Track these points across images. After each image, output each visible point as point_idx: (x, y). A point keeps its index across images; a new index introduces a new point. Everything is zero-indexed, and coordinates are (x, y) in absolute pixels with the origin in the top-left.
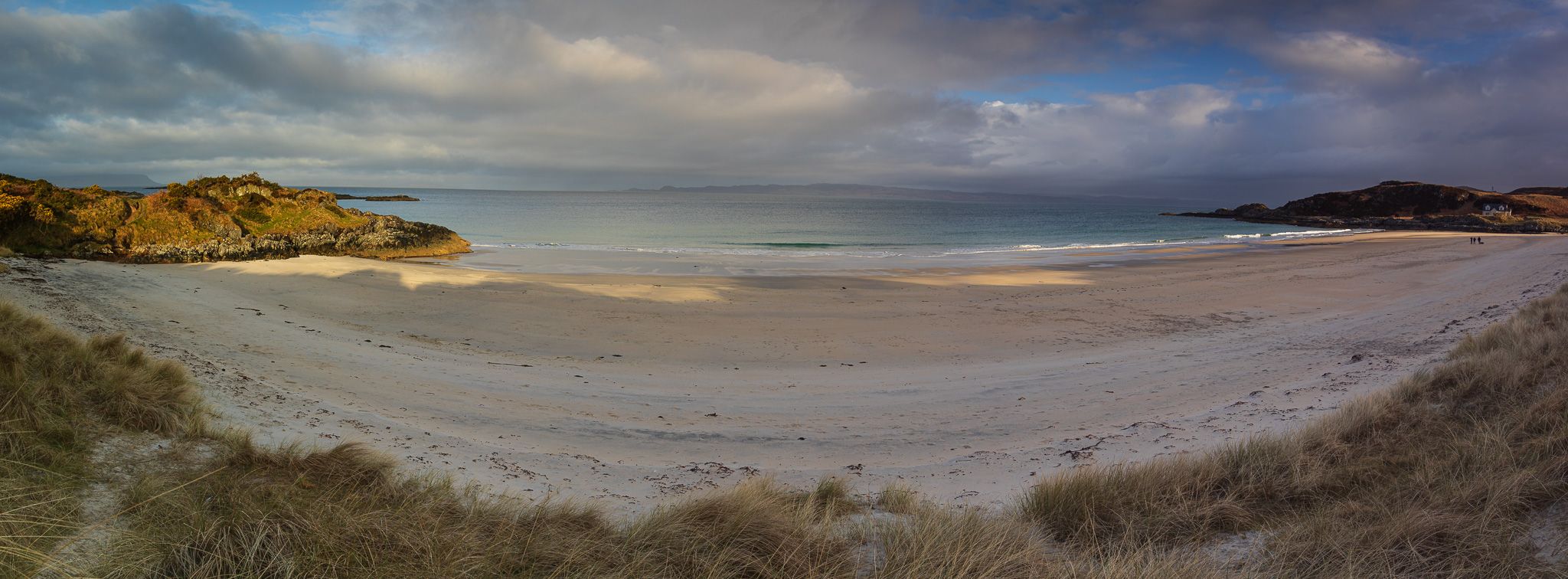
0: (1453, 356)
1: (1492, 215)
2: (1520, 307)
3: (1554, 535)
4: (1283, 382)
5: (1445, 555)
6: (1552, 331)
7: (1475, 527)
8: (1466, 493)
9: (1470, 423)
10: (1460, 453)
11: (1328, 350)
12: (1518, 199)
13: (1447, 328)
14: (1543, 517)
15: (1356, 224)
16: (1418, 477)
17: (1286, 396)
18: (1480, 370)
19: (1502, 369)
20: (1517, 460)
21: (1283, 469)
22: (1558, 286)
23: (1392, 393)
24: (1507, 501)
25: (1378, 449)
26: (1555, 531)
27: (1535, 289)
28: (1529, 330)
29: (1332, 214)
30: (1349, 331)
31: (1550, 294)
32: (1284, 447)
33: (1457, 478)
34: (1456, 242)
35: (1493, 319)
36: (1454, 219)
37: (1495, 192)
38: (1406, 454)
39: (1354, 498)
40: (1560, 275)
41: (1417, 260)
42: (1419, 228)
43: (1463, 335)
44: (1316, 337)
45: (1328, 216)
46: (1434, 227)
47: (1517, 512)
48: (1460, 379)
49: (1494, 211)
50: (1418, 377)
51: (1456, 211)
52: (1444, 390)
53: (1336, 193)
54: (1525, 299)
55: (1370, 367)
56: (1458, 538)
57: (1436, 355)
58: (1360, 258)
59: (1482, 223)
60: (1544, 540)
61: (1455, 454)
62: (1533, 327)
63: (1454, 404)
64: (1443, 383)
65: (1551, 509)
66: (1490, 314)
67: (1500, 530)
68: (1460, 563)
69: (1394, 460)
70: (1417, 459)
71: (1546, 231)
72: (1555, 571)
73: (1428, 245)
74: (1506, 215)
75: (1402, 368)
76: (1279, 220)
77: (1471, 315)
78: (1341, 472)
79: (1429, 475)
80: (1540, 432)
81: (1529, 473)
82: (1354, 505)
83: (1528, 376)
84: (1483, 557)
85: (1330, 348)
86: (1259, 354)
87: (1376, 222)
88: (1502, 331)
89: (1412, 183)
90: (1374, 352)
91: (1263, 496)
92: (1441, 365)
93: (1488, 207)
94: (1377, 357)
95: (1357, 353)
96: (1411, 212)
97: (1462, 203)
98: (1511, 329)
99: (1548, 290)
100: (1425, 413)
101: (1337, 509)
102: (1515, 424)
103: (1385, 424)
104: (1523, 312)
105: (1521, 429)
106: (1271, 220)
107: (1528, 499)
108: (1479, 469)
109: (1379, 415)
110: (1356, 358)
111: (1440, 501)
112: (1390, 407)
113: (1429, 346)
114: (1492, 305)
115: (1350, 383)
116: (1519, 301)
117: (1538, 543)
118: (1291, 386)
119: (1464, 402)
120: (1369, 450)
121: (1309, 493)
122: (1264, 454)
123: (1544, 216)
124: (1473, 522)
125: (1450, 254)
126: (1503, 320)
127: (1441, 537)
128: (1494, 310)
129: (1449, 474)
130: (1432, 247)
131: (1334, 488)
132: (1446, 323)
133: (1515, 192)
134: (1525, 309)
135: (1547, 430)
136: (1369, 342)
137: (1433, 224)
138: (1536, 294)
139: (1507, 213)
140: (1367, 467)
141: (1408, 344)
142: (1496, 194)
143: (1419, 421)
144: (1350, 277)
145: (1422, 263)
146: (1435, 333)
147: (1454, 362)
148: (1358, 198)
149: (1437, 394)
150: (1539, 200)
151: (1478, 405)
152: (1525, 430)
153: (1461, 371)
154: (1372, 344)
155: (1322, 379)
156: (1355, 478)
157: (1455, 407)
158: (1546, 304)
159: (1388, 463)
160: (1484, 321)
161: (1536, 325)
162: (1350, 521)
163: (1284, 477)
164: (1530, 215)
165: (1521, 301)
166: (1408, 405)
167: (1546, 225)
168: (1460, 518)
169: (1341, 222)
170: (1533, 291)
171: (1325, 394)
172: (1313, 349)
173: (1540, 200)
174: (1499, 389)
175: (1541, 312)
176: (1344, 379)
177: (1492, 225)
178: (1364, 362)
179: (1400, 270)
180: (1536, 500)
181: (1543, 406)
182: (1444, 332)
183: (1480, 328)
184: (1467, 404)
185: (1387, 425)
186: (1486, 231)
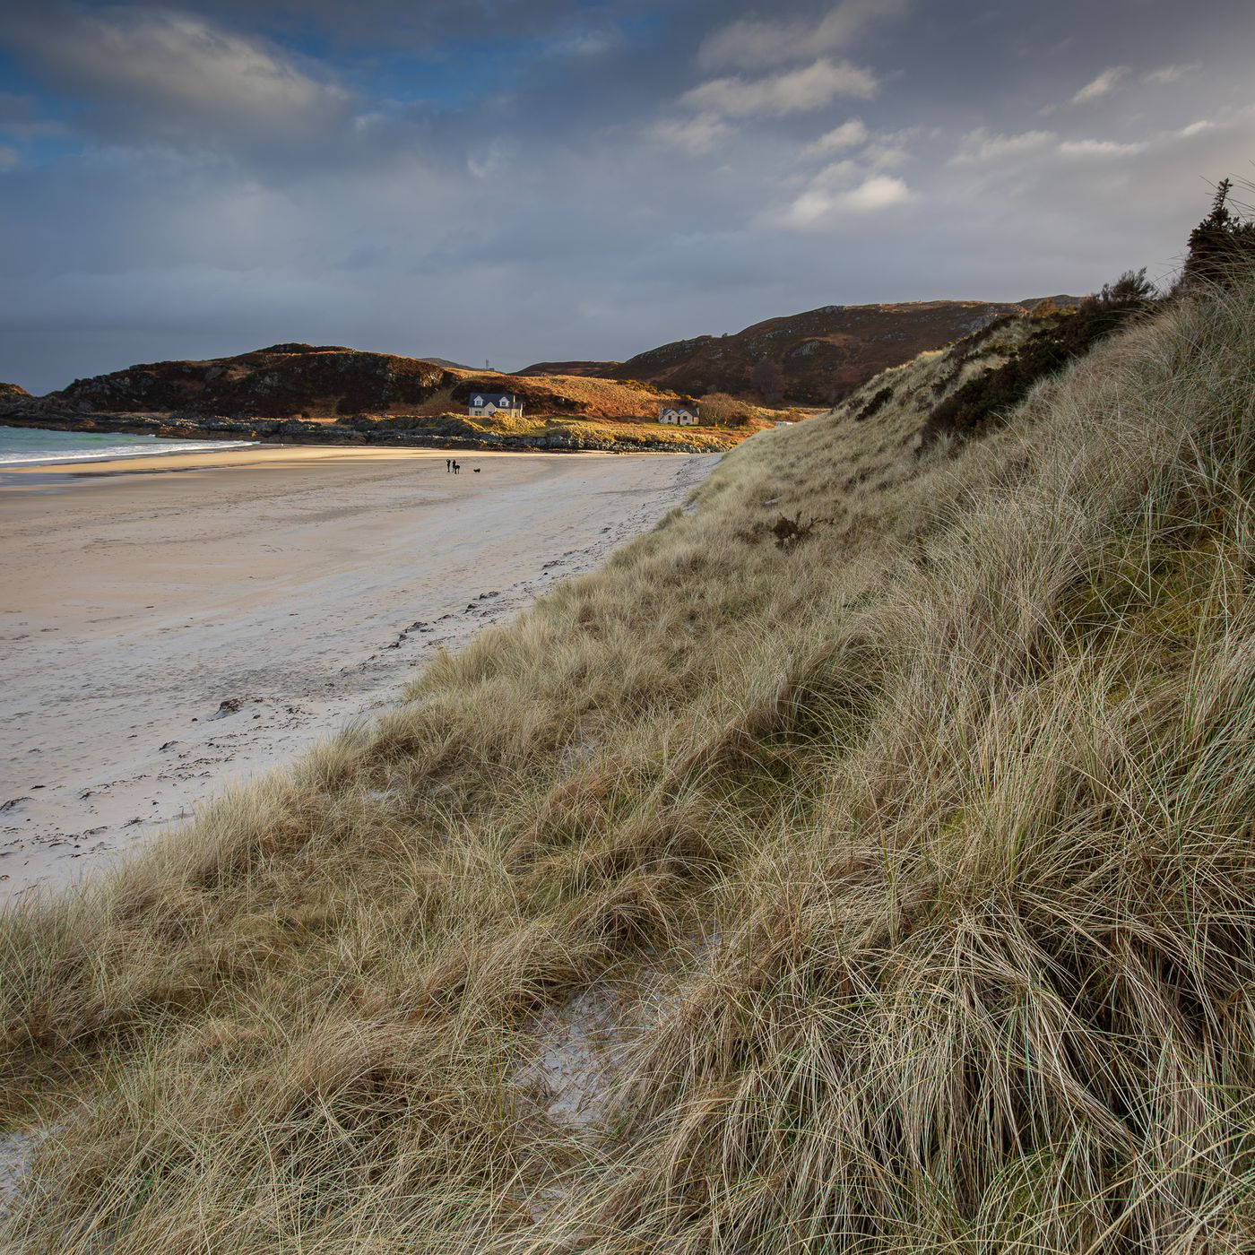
0: (415, 693)
1: (487, 416)
2: (538, 594)
3: (583, 1062)
4: (77, 770)
5: (385, 1119)
6: (594, 641)
7: (442, 1053)
8: (430, 975)
9: (439, 827)
10: (421, 889)
11: (173, 693)
12: (534, 384)
13: (403, 637)
14: (564, 1022)
15: (222, 429)
16: (343, 948)
17: (83, 802)
18: (460, 720)
19: (502, 716)
20: (521, 900)
21: (72, 970)
22: (608, 554)
23: (298, 774)
24: (500, 988)
25: (269, 894)
26: (586, 1054)
27: (566, 559)
28: (553, 639)
29: (171, 408)
30: (216, 650)
31: (592, 570)
32: (73, 919)
33: (414, 944)
34: (420, 468)
35: (488, 619)
36: (416, 423)
37: (492, 370)
38: (323, 902)
39: (219, 1015)
40: (612, 533)
41: (345, 505)
42: (349, 441)
43: (433, 651)
44: (145, 668)
45: (164, 412)
46: (380, 439)
47: (517, 1013)
48: (425, 738)
49: (491, 407)
50: (348, 738)
51: (420, 408)
52: (395, 762)
53: (177, 364)
54: (547, 579)
55: (256, 723)
56: (410, 1078)
57: (381, 693)
58: (235, 501)
59: (469, 432)
60: (565, 1074)
61: (413, 892)
62: (559, 633)
63: (413, 789)
64: (396, 746)
65: (580, 1004)
66: (483, 609)
67: (487, 1056)
68: (412, 1137)
69: (298, 916)
70: (341, 909)
71: (587, 447)
72: (585, 1147)
73: (367, 475)
74: (513, 418)
75: (318, 722)
76: (55, 420)
77: (448, 611)
78: (195, 957)
79: (363, 944)
80: (565, 841)
81: (542, 925)
82: (220, 1027)
83: (549, 729)
84: (454, 1118)
85: (176, 688)
86: (21, 715)
87: (264, 427)
88: (504, 642)
89: (334, 349)
90: (264, 692)
91: (27, 1043)
92: (388, 712)
93: (479, 400)
94: (270, 702)
95: (229, 697)
96: (334, 409)
97: (431, 390)
98: (519, 638)
99: (590, 563)
100: (358, 810)
101: (187, 1043)
102: (520, 826)
103: (283, 840)
104: (542, 604)
105: (532, 838)
106: (37, 419)
107: (539, 982)
108: (452, 924)
109: (272, 823)
110: (229, 707)
111: (382, 998)
112: (293, 804)
113: (370, 675)
114: (486, 593)
115: (218, 760)
116: (536, 583)
117: (555, 1082)
118: (91, 780)
119: (433, 784)
120: (251, 900)
121: (126, 1017)
122: (27, 942)
123: (584, 419)
124: (437, 1039)
125: (409, 493)
126: (506, 620)
127: (379, 1078)
128: (491, 601)
129: (398, 936)
130: (375, 479)
131: (181, 995)
132: (400, 630)
133: (533, 371)
134: (547, 599)
135: (578, 837)
136: (254, 673)
137: (376, 433)
138: (567, 569)
139: (514, 411)
140: (244, 939)
141: (329, 673)
142: (494, 375)
143: (349, 829)
144: (214, 540)
145: (357, 511)
146: (381, 648)
147: (414, 707)
148: (224, 374)
149: (381, 770)
150: (572, 388)
151: (457, 790)
152: (539, 837)
153: (427, 723)
154: (260, 676)
155: (161, 757)
156: (223, 965)
157: (416, 796)
158: (585, 590)
159: (288, 924)
160: (471, 623)
161: (565, 629)
162: (210, 1067)
163: (74, 988)
164: (556, 416)
165: (539, 584)
166: (328, 797)
167: (587, 436)
168: (416, 1033)
169: (191, 424)
170: (562, 563)
171: (165, 787)
172: (139, 694)
173: (574, 387)
174: (496, 759)
175: (576, 605)
176: (205, 753)
177: (487, 436)
178: (244, 714)
179: (313, 524)
180: (552, 984)
181: (572, 790)
182: (397, 645)
183: (463, 638)
184: (438, 789)
185: (287, 843)
186: (476, 447)
